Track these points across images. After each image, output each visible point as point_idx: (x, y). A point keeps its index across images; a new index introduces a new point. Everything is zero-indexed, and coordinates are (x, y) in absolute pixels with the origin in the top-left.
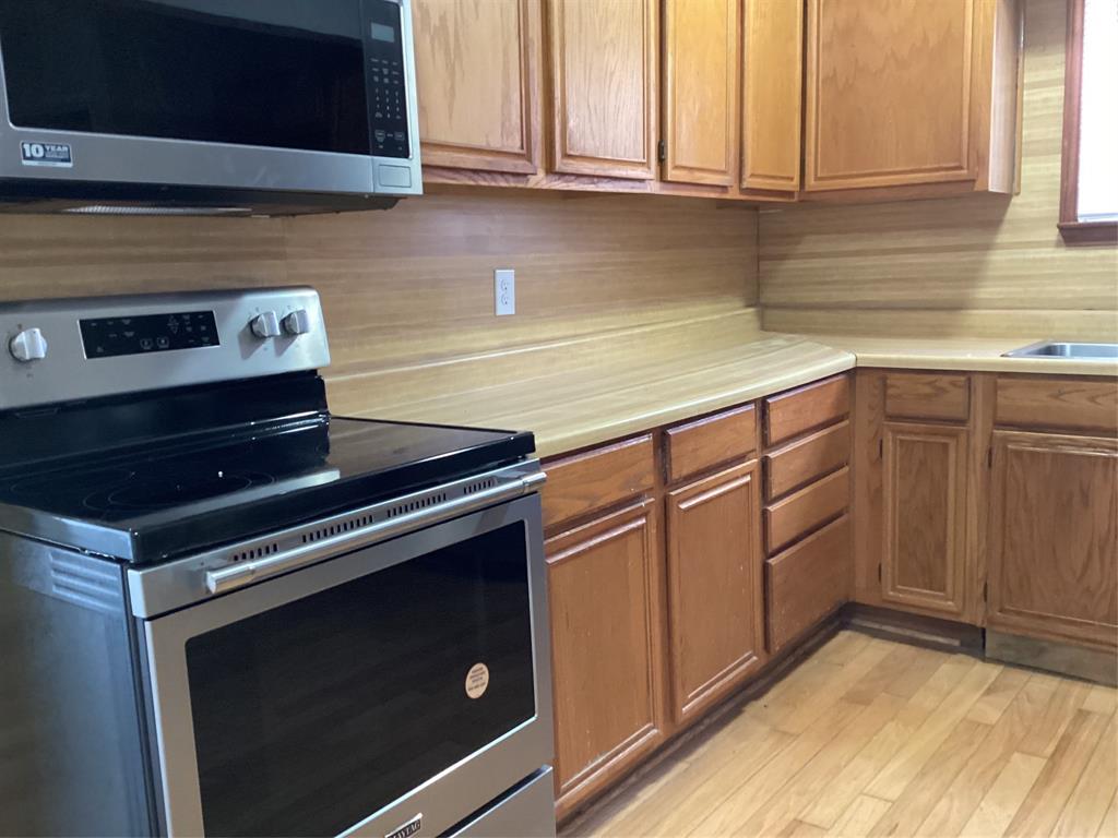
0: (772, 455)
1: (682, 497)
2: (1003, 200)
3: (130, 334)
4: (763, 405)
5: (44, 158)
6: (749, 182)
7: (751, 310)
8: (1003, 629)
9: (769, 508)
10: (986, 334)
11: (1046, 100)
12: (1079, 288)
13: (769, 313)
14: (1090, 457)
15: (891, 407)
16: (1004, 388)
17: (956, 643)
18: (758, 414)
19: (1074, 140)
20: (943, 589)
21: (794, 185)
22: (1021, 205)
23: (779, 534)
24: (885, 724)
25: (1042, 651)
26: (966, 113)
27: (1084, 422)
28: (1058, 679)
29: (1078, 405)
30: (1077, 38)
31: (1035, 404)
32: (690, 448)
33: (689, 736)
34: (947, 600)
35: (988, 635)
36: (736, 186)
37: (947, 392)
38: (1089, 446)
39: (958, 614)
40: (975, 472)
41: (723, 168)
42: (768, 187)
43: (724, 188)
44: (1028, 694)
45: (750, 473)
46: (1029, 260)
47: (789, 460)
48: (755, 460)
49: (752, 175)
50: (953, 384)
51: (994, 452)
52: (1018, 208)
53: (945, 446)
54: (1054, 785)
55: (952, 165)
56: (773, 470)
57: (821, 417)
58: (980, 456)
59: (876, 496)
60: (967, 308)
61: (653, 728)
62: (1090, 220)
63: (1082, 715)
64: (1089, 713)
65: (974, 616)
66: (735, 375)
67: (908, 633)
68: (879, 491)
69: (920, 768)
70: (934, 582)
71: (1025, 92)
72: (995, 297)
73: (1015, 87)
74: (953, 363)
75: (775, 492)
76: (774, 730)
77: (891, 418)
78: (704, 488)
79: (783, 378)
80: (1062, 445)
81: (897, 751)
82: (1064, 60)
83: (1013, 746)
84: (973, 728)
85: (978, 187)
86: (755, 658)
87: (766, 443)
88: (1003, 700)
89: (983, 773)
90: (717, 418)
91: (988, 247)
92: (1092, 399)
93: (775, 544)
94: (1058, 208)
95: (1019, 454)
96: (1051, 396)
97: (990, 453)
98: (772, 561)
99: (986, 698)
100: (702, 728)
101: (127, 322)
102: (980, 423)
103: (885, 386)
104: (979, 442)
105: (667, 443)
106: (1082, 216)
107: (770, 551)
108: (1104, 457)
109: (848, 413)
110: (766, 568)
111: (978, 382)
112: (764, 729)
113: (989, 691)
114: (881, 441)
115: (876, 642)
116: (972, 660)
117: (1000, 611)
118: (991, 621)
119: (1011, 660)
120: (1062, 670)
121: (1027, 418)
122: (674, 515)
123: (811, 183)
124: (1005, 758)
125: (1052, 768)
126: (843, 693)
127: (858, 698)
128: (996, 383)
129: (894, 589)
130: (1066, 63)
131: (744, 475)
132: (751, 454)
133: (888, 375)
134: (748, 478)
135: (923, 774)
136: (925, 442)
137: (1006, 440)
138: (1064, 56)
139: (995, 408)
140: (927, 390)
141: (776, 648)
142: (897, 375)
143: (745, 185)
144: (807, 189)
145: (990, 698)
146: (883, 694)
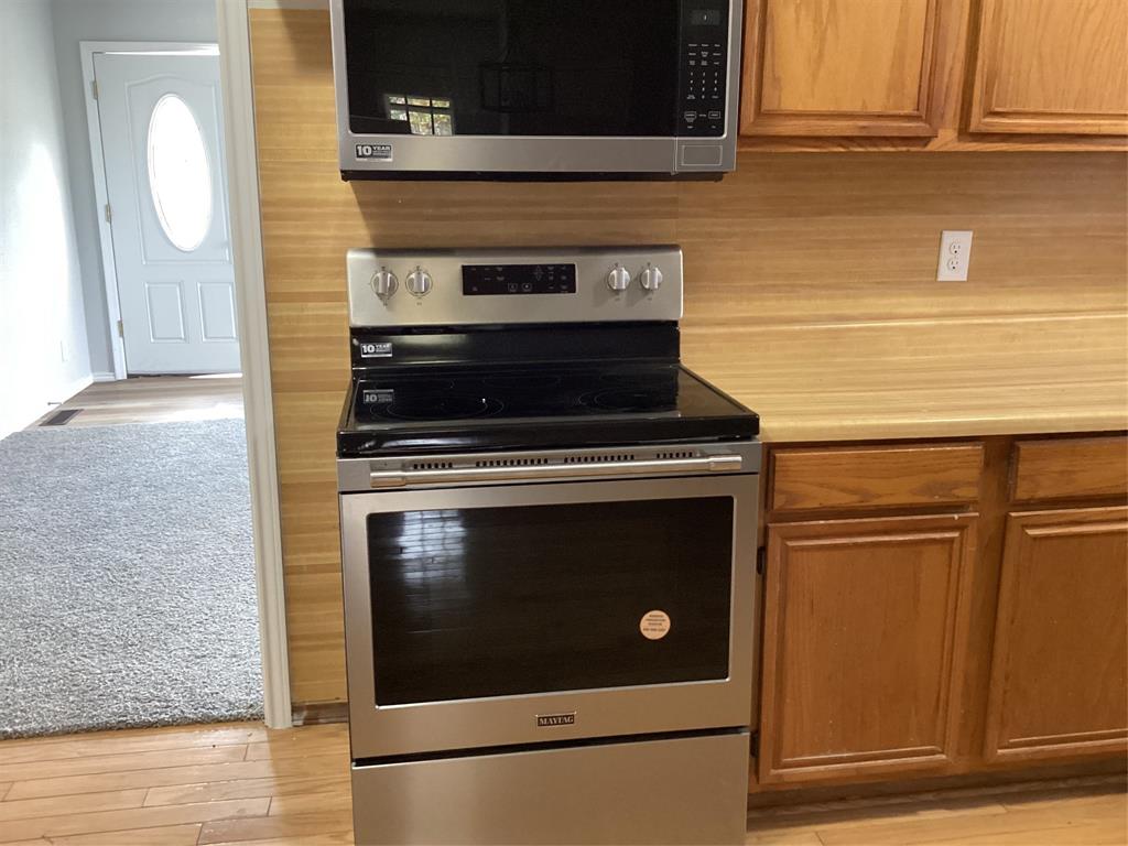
1: (1030, 522)
3: (501, 279)
5: (371, 156)
32: (1057, 469)
61: (942, 753)
101: (500, 269)
105: (1014, 456)
122: (1012, 539)
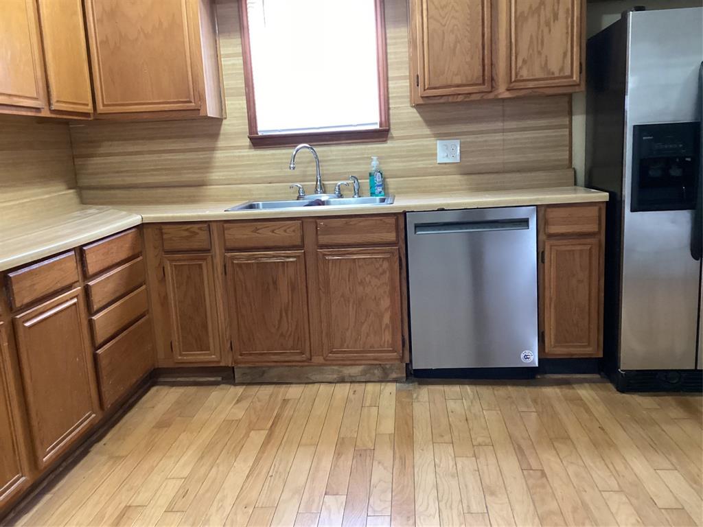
0: (90, 283)
1: (26, 318)
2: (218, 122)
4: (80, 251)
6: (55, 106)
7: (71, 191)
8: (243, 365)
9: (93, 318)
10: (218, 200)
11: (233, 65)
12: (264, 172)
13: (84, 192)
14: (275, 262)
15: (167, 247)
16: (229, 229)
17: (220, 379)
18: (78, 258)
19: (251, 88)
20: (208, 349)
21: (89, 108)
22: (229, 125)
23: (101, 334)
24: (180, 435)
25: (264, 372)
26: (189, 69)
27: (270, 244)
28: (273, 386)
29: (266, 235)
30: (246, 30)
31: (245, 236)
32: (28, 285)
33: (52, 476)
34: (212, 355)
35: (235, 370)
36: (46, 108)
37: (198, 234)
38: (274, 257)
39: (219, 362)
40: (218, 279)
41: (35, 96)
42: (72, 110)
43: (38, 109)
44: (257, 398)
45: (76, 296)
46: (236, 156)
47: (103, 286)
48: (80, 288)
49: (58, 101)
50: (200, 229)
51: (227, 265)
52: (226, 126)
53: (200, 266)
54: (271, 443)
55: (186, 100)
56: (93, 293)
57: (123, 256)
58: (220, 269)
59: (164, 301)
60: (206, 185)
61: (22, 476)
62: (265, 134)
63: (285, 401)
64: (289, 400)
65: (227, 361)
66: (60, 233)
67: (192, 379)
68: (166, 297)
69: (200, 455)
70: (203, 346)
71: (222, 59)
72: (221, 178)
73: (216, 57)
74: (199, 216)
75: (96, 307)
76: (111, 457)
77: (167, 252)
78: (41, 310)
79: (93, 233)
80: (261, 257)
81: (187, 449)
82: (240, 42)
83: (251, 427)
84: (230, 423)
85: (202, 114)
86: (94, 415)
87: (86, 276)
88: (245, 404)
89: (235, 447)
90: (46, 262)
91: (213, 149)
92: (273, 231)
93: (99, 340)
94: (247, 127)
95: (240, 265)
96: (253, 231)
97: (225, 266)
98: (99, 351)
99: (237, 405)
100: (61, 469)
102: (217, 250)
103: (162, 234)
104: (218, 261)
105: (9, 282)
106: (260, 131)
107: (97, 345)
108: (282, 262)
109: (141, 252)
110: (95, 358)
111: (214, 227)
112: (104, 458)
113: (238, 401)
114: (164, 268)
115: (173, 389)
116: (229, 386)
117: (241, 355)
118: (236, 362)
119: (248, 382)
120: (275, 380)
121: (242, 245)
123: (100, 108)
124: (247, 435)
125: (271, 434)
126: (154, 424)
127: (163, 424)
128: (223, 226)
129: (181, 355)
130: (242, 44)
131: (72, 299)
132: (76, 284)
133: (163, 227)
134: (75, 300)
135: (202, 458)
136: (189, 265)
137: (233, 258)
138: (240, 40)
139: (225, 241)
140: (186, 234)
141: (108, 406)
142: (168, 226)
143: (53, 108)
144: (99, 112)
145: (239, 405)
146: (179, 418)
